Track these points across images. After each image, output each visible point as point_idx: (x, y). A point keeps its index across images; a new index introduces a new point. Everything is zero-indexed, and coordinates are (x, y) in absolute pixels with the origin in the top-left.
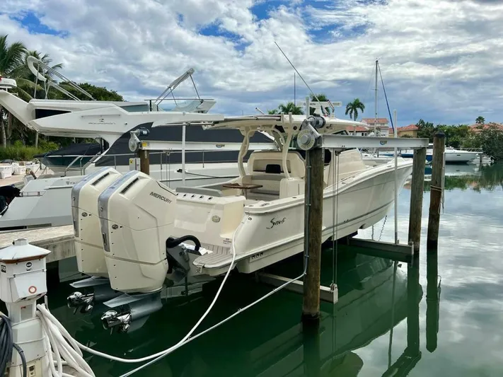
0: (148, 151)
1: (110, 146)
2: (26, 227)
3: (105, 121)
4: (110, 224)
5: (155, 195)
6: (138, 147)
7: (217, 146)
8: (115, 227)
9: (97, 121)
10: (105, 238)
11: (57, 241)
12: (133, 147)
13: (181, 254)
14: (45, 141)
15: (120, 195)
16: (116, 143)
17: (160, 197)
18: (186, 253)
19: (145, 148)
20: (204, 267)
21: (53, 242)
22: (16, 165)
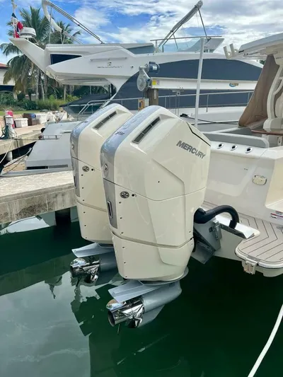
0: (157, 89)
1: (118, 90)
2: (47, 167)
3: (113, 64)
4: (118, 191)
5: (184, 145)
6: (147, 86)
7: (230, 85)
8: (125, 195)
9: (105, 64)
10: (110, 208)
11: (65, 189)
12: (141, 85)
13: (211, 230)
14: (70, 96)
15: (132, 144)
16: (123, 88)
17: (191, 149)
18: (218, 230)
19: (154, 86)
20: (258, 265)
21: (61, 189)
22: (50, 113)
